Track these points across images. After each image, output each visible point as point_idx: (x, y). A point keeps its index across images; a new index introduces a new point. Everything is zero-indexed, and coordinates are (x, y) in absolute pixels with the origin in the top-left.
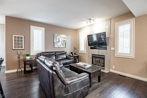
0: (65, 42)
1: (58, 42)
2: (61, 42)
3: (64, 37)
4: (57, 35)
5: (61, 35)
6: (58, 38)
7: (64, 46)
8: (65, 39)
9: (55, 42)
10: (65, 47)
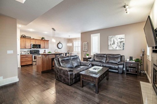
0: (122, 43)
1: (113, 44)
2: (116, 44)
3: (121, 37)
4: (111, 37)
5: (117, 36)
6: (113, 39)
7: (122, 49)
8: (122, 40)
9: (109, 44)
10: (124, 49)
